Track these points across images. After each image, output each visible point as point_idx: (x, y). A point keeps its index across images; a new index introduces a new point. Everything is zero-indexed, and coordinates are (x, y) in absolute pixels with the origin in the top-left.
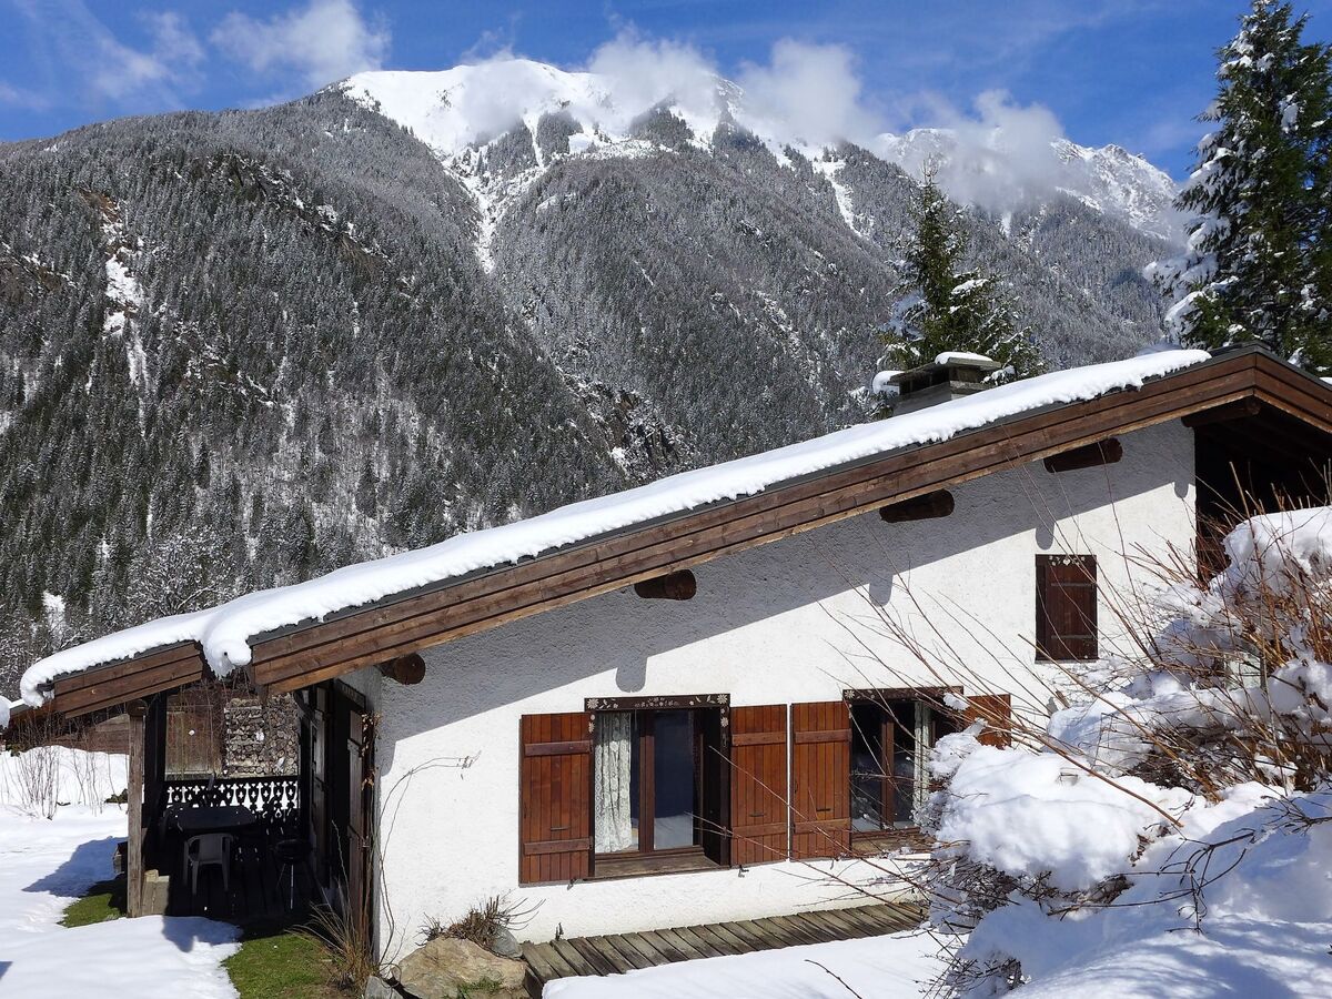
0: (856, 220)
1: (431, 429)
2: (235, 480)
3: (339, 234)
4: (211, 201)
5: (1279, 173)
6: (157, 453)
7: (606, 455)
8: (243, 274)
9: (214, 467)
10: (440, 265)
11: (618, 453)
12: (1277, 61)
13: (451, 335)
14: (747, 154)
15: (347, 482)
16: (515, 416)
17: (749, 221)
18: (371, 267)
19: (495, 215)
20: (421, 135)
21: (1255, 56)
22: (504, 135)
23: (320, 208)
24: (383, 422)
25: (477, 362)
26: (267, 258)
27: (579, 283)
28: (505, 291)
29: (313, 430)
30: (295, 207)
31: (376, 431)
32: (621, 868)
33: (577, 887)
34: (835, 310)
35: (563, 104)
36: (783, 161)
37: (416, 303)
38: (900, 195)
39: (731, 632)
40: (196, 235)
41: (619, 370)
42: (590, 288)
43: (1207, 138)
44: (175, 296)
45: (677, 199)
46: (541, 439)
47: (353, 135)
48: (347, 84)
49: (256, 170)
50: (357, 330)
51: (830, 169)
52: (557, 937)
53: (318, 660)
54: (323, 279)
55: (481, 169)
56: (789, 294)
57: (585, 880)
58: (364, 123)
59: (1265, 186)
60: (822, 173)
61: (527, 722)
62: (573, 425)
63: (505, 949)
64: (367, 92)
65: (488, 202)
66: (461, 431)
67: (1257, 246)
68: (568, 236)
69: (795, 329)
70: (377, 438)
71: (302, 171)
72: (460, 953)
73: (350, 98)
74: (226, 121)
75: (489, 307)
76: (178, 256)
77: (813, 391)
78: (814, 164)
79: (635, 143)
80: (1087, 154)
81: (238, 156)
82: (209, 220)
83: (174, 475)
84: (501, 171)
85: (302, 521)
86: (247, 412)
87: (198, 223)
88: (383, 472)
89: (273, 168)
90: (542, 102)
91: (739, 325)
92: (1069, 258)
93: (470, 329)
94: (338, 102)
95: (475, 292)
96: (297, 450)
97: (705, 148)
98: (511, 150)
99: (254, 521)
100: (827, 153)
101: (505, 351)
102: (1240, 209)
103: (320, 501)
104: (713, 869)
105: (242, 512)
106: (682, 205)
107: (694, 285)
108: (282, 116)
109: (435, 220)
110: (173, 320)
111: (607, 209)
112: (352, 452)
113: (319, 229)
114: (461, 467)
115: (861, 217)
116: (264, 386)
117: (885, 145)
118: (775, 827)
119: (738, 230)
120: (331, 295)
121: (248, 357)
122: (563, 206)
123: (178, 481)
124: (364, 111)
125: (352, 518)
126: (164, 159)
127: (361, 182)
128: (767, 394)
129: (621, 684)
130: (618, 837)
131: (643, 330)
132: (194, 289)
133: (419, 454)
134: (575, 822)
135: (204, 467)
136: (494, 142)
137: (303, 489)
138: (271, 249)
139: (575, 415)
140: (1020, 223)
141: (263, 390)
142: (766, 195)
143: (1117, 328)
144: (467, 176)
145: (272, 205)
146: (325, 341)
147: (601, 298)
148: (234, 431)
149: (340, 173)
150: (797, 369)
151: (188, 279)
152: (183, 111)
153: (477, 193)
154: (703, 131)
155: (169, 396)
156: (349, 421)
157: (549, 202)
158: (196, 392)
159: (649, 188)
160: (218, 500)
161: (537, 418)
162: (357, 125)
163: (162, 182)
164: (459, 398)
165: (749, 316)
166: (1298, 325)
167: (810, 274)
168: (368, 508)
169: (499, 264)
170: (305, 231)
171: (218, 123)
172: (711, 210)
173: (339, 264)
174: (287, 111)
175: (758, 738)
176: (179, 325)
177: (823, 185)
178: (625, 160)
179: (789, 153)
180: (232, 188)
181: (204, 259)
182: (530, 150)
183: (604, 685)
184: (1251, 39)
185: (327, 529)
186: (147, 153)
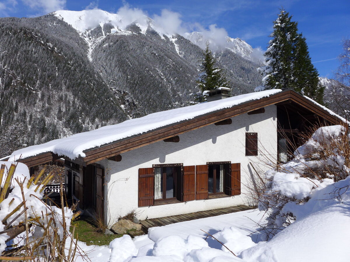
0: (180, 53)
1: (76, 99)
2: (25, 111)
3: (53, 50)
4: (19, 40)
5: (287, 50)
6: (4, 104)
7: (119, 107)
8: (27, 59)
9: (19, 107)
10: (78, 59)
11: (122, 106)
12: (286, 25)
13: (81, 76)
14: (154, 36)
15: (54, 112)
16: (97, 97)
17: (154, 52)
18: (61, 59)
19: (92, 47)
20: (74, 27)
21: (281, 23)
22: (95, 28)
23: (48, 43)
24: (64, 97)
25: (88, 83)
26: (34, 55)
27: (113, 65)
28: (95, 66)
29: (46, 99)
30: (41, 43)
31: (62, 99)
32: (160, 203)
33: (151, 207)
34: (174, 73)
35: (110, 21)
36: (163, 38)
37: (72, 68)
38: (190, 47)
39: (184, 149)
40: (15, 49)
41: (123, 86)
42: (116, 66)
43: (271, 41)
44: (9, 64)
45: (137, 46)
46: (104, 102)
47: (56, 26)
48: (55, 13)
49: (31, 33)
50: (57, 74)
51: (174, 40)
52: (146, 219)
53: (98, 156)
54: (48, 61)
55: (89, 36)
56: (163, 69)
57: (152, 206)
58: (59, 23)
59: (284, 52)
60: (172, 41)
61: (140, 170)
62: (111, 99)
63: (136, 222)
64: (60, 15)
65: (91, 44)
66: (84, 100)
67: (282, 65)
68: (111, 53)
69: (165, 78)
70: (62, 101)
71: (43, 34)
72: (127, 223)
73: (56, 16)
74: (23, 20)
75: (91, 70)
76: (10, 54)
77: (169, 92)
78: (170, 39)
79: (127, 31)
80: (232, 40)
81: (26, 29)
82: (18, 45)
83: (8, 109)
84: (94, 37)
85: (43, 122)
86: (28, 94)
87: (15, 46)
88: (64, 110)
89: (36, 33)
90: (104, 20)
91: (152, 76)
92: (228, 63)
93: (86, 75)
94: (52, 17)
95: (87, 66)
96: (41, 104)
97: (144, 34)
98: (96, 32)
99: (30, 121)
100: (173, 36)
101: (95, 81)
102: (278, 57)
103: (47, 117)
104: (180, 203)
105: (27, 119)
106: (139, 47)
107: (141, 66)
108: (38, 20)
109: (77, 48)
110: (8, 70)
111: (120, 47)
112: (56, 104)
113: (48, 49)
114: (84, 109)
115: (181, 52)
116: (33, 87)
117: (186, 35)
118: (192, 193)
119: (152, 54)
120: (50, 65)
121: (28, 80)
122: (109, 46)
123: (10, 111)
124: (59, 20)
125: (56, 121)
126: (6, 29)
127: (58, 37)
128: (158, 93)
129: (160, 161)
130: (158, 196)
131: (129, 77)
132: (14, 62)
133: (73, 106)
134: (151, 192)
135: (17, 108)
136: (93, 29)
137: (43, 113)
138: (35, 53)
139: (112, 97)
140: (217, 54)
141: (32, 88)
142: (158, 46)
143: (238, 80)
144: (85, 37)
145: (35, 42)
146: (49, 77)
147: (118, 68)
148: (25, 99)
149: (53, 35)
150: (165, 87)
151: (12, 60)
152: (11, 17)
153: (88, 42)
154: (144, 30)
155: (7, 89)
156: (55, 97)
157: (106, 45)
158: (14, 89)
159: (131, 43)
160: (20, 116)
161: (103, 97)
162: (57, 23)
163: (6, 35)
164: (83, 92)
165: (154, 74)
166: (290, 83)
167: (169, 65)
168: (60, 118)
169: (93, 59)
170: (44, 49)
171: (21, 20)
172: (145, 49)
173: (53, 58)
174: (39, 18)
175: (189, 173)
176: (10, 71)
177: (172, 44)
178: (125, 36)
179: (164, 36)
180: (24, 37)
181: (17, 55)
182: (101, 32)
183: (156, 161)
184: (280, 20)
185: (49, 124)
186: (1, 27)
